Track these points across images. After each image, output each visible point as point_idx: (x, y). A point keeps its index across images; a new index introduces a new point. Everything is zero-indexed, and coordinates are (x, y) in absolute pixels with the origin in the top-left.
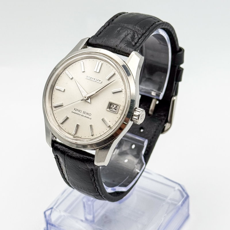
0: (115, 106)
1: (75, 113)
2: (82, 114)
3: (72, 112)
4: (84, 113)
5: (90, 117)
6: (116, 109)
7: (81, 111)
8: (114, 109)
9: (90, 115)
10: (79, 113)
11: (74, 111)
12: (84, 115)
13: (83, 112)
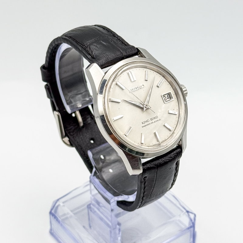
0: (166, 96)
1: (145, 126)
2: (150, 122)
3: (143, 127)
4: (152, 119)
5: (158, 119)
6: (169, 98)
7: (148, 121)
8: (167, 99)
9: (157, 117)
10: (148, 123)
11: (144, 125)
12: (153, 121)
13: (150, 120)
